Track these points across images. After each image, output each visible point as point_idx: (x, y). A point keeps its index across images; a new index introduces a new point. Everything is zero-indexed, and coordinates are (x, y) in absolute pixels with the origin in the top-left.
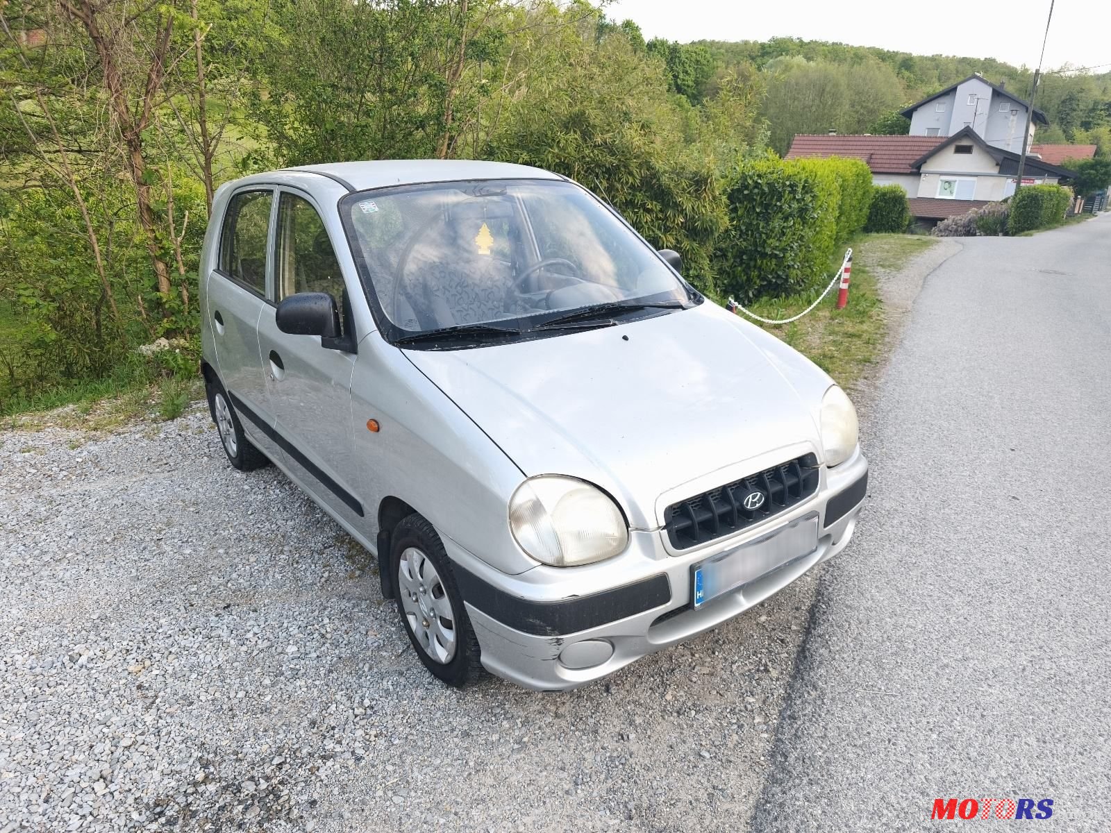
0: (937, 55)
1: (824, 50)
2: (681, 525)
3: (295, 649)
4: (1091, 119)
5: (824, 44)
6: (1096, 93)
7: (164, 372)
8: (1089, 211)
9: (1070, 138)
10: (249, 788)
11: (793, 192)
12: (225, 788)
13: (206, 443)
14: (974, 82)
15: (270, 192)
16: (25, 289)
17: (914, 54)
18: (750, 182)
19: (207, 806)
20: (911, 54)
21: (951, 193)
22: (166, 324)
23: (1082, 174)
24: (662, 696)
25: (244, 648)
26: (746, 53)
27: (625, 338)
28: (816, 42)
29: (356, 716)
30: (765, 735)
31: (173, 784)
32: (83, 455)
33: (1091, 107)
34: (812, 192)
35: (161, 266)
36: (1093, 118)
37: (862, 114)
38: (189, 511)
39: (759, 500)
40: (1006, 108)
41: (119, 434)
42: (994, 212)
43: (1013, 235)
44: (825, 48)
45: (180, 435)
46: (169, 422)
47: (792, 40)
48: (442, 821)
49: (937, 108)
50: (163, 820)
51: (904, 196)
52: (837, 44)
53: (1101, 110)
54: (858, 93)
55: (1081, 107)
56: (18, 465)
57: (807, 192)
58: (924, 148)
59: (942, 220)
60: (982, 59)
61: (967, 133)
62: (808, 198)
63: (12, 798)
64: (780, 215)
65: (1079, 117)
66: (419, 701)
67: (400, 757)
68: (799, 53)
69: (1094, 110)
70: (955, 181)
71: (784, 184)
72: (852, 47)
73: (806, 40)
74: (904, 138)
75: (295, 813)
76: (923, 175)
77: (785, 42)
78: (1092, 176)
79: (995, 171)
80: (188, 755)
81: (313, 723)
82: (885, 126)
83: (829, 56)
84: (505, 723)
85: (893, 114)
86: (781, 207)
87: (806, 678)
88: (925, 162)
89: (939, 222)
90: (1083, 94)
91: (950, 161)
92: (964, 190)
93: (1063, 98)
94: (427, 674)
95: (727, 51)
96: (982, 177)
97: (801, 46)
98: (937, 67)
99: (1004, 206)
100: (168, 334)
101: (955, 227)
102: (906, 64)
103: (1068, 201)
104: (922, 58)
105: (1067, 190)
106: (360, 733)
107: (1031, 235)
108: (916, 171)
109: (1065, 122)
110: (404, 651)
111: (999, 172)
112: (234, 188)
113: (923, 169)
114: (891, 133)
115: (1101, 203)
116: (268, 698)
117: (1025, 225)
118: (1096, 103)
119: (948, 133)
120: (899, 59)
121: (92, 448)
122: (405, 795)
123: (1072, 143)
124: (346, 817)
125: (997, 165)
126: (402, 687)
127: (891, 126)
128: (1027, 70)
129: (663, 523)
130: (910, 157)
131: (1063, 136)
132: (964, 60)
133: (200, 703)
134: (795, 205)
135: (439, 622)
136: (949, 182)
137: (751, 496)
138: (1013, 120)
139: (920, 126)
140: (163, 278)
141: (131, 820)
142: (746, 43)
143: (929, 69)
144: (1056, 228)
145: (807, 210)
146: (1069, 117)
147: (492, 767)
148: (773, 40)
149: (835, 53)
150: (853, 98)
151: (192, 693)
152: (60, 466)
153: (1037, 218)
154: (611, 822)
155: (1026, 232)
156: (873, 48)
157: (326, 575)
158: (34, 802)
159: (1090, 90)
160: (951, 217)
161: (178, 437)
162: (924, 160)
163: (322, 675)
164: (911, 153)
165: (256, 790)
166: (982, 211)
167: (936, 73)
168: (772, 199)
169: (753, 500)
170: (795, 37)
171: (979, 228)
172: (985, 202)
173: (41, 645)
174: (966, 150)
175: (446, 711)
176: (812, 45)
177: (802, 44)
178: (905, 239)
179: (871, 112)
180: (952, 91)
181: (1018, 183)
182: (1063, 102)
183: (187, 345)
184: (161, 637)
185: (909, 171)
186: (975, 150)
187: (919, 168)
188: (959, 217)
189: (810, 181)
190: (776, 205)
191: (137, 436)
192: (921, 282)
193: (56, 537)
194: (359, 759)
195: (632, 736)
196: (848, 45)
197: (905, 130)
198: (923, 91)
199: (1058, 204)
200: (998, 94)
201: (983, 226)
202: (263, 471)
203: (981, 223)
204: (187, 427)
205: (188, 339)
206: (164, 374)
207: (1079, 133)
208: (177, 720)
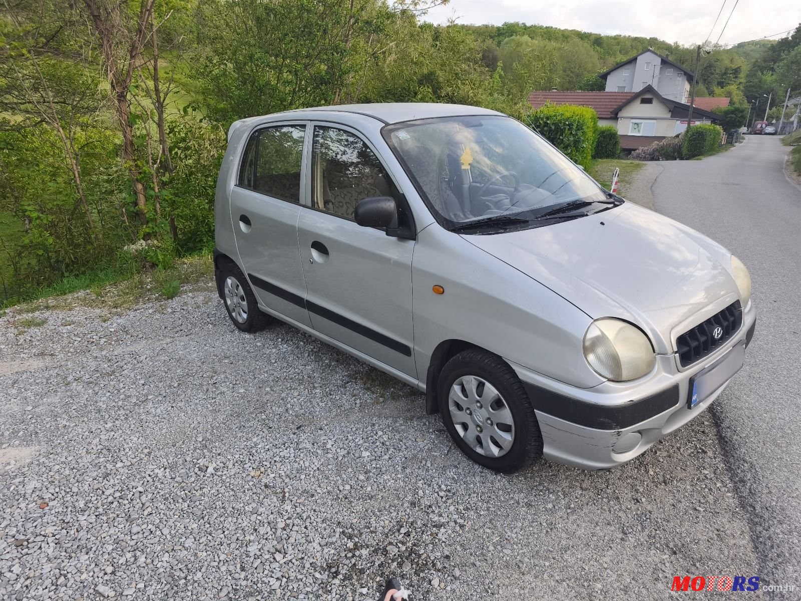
0: (617, 35)
1: (541, 32)
2: (683, 350)
3: (368, 454)
4: (723, 80)
5: (541, 28)
6: (727, 62)
7: (148, 265)
8: (730, 142)
9: (711, 93)
10: (394, 550)
11: (570, 129)
12: (376, 551)
13: (206, 315)
14: (648, 54)
15: (304, 126)
16: (29, 205)
17: (602, 35)
18: (541, 122)
19: (369, 565)
20: (600, 35)
21: (639, 131)
22: (145, 229)
23: (727, 118)
24: (647, 472)
25: (330, 456)
26: (487, 34)
27: (602, 224)
28: (535, 26)
29: (442, 498)
30: (729, 494)
31: (333, 551)
32: (113, 326)
33: (723, 71)
34: (582, 129)
35: (140, 187)
36: (725, 79)
37: (571, 77)
38: (225, 363)
39: (720, 332)
40: (670, 72)
41: (136, 310)
42: (670, 144)
43: (687, 159)
44: (541, 30)
45: (183, 309)
46: (170, 301)
47: (518, 24)
48: (547, 564)
49: (624, 73)
50: (340, 577)
51: (616, 133)
52: (549, 27)
53: (730, 74)
54: (568, 62)
55: (717, 72)
56: (65, 335)
57: (578, 130)
58: (618, 100)
59: (635, 150)
60: (648, 38)
61: (649, 89)
62: (580, 133)
63: (214, 570)
64: (562, 145)
65: (716, 79)
66: (482, 484)
67: (490, 522)
68: (524, 34)
69: (725, 73)
70: (641, 123)
71: (565, 124)
72: (559, 29)
73: (528, 24)
74: (601, 93)
75: (439, 565)
76: (619, 119)
77: (514, 26)
78: (733, 119)
79: (669, 115)
80: (332, 531)
81: (413, 504)
82: (588, 85)
83: (545, 36)
84: (551, 496)
85: (593, 77)
86: (562, 139)
87: (735, 455)
88: (621, 110)
89: (633, 152)
90: (718, 63)
91: (638, 109)
92: (648, 129)
93: (705, 66)
94: (476, 466)
95: (473, 32)
96: (660, 120)
97: (525, 29)
98: (618, 44)
99: (677, 140)
100: (147, 237)
101: (644, 155)
102: (597, 41)
103: (720, 136)
104: (608, 37)
105: (718, 128)
106: (452, 508)
107: (701, 160)
108: (615, 117)
109: (707, 81)
110: (448, 451)
111: (671, 117)
112: (255, 125)
113: (619, 115)
114: (592, 90)
115: (737, 138)
116: (369, 489)
117: (695, 152)
118: (727, 69)
119: (632, 90)
120: (592, 38)
121: (119, 321)
122: (510, 548)
123: (713, 96)
124: (478, 565)
125: (670, 111)
126: (463, 476)
127: (592, 85)
128: (678, 46)
129: (676, 349)
130: (609, 107)
131: (706, 91)
132: (636, 39)
133: (319, 495)
134: (572, 139)
135: (496, 427)
136: (637, 124)
137: (716, 330)
138: (679, 81)
139: (613, 84)
140: (141, 195)
141: (317, 579)
142: (487, 26)
143: (613, 45)
144: (714, 154)
145: (579, 142)
146: (709, 79)
147: (560, 526)
148: (506, 24)
149: (549, 34)
150: (565, 65)
151: (309, 489)
152: (99, 335)
153: (703, 148)
154: (664, 557)
155: (697, 158)
156: (574, 30)
157: (358, 402)
158: (234, 572)
159: (722, 60)
160: (641, 148)
161: (182, 311)
162: (620, 109)
163: (400, 471)
164: (610, 103)
165: (399, 551)
166: (662, 143)
167: (618, 47)
168: (557, 133)
169: (717, 332)
170: (520, 23)
171: (661, 155)
172: (664, 138)
173: (170, 462)
174: (648, 101)
175: (504, 489)
176: (533, 29)
177: (525, 27)
178: (623, 163)
179: (578, 75)
180: (634, 60)
181: (689, 124)
182: (705, 68)
183: (160, 245)
184: (262, 451)
185: (609, 116)
186: (654, 101)
187: (617, 114)
188: (646, 148)
189: (581, 121)
190: (559, 138)
191: (151, 311)
192: (650, 192)
193: (132, 385)
194: (462, 526)
195: (644, 500)
196: (556, 28)
197: (602, 87)
198: (611, 61)
199: (714, 138)
200: (664, 62)
201: (664, 154)
202: (265, 332)
203: (663, 152)
204: (186, 304)
205: (159, 240)
206: (147, 266)
207: (718, 90)
208: (309, 507)
